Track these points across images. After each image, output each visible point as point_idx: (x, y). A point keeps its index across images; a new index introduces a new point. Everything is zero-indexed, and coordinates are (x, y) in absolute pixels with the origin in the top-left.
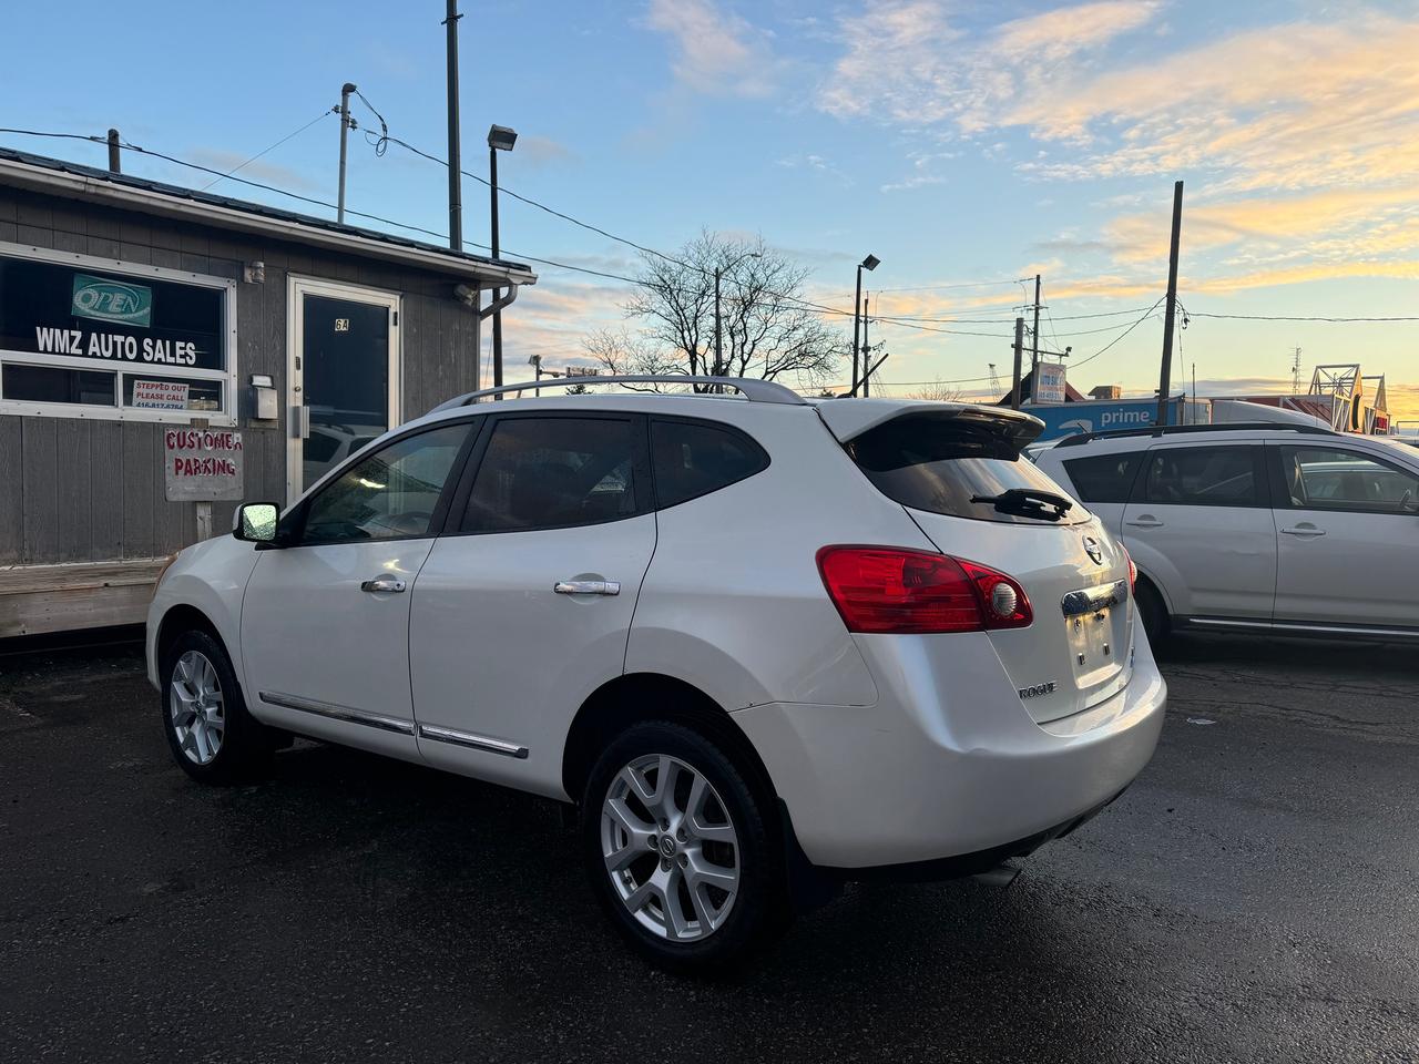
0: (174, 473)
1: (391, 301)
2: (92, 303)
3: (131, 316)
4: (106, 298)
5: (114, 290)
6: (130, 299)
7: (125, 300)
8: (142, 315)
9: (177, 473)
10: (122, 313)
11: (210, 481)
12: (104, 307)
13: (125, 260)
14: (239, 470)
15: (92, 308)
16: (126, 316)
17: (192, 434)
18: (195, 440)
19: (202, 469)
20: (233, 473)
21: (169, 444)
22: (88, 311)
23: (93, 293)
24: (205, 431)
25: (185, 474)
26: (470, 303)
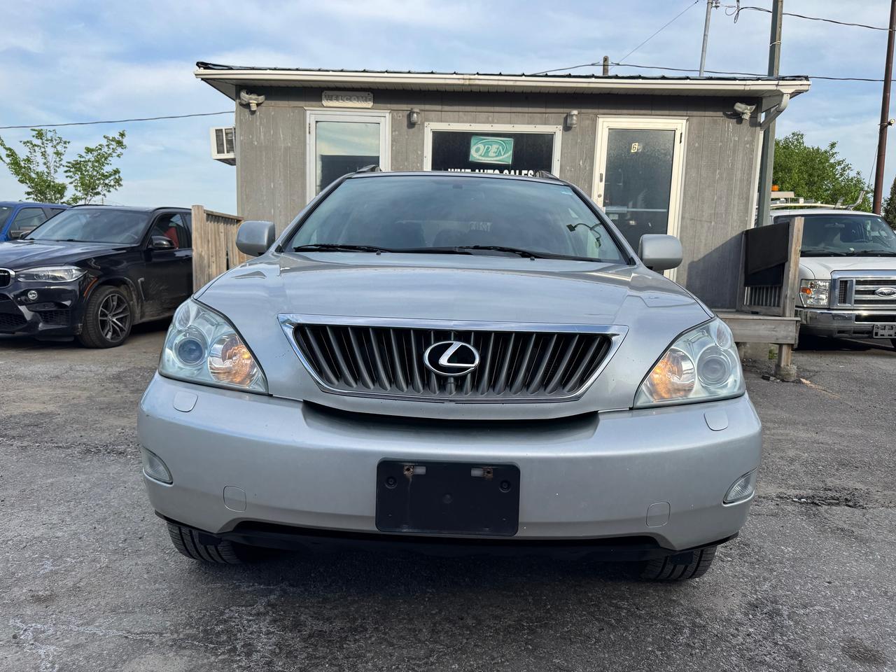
1: (677, 124)
2: (481, 152)
3: (501, 157)
4: (488, 148)
5: (491, 143)
6: (501, 148)
7: (498, 149)
8: (507, 158)
10: (496, 156)
12: (486, 154)
13: (496, 123)
15: (481, 155)
16: (498, 158)
22: (478, 157)
23: (481, 146)
26: (747, 117)
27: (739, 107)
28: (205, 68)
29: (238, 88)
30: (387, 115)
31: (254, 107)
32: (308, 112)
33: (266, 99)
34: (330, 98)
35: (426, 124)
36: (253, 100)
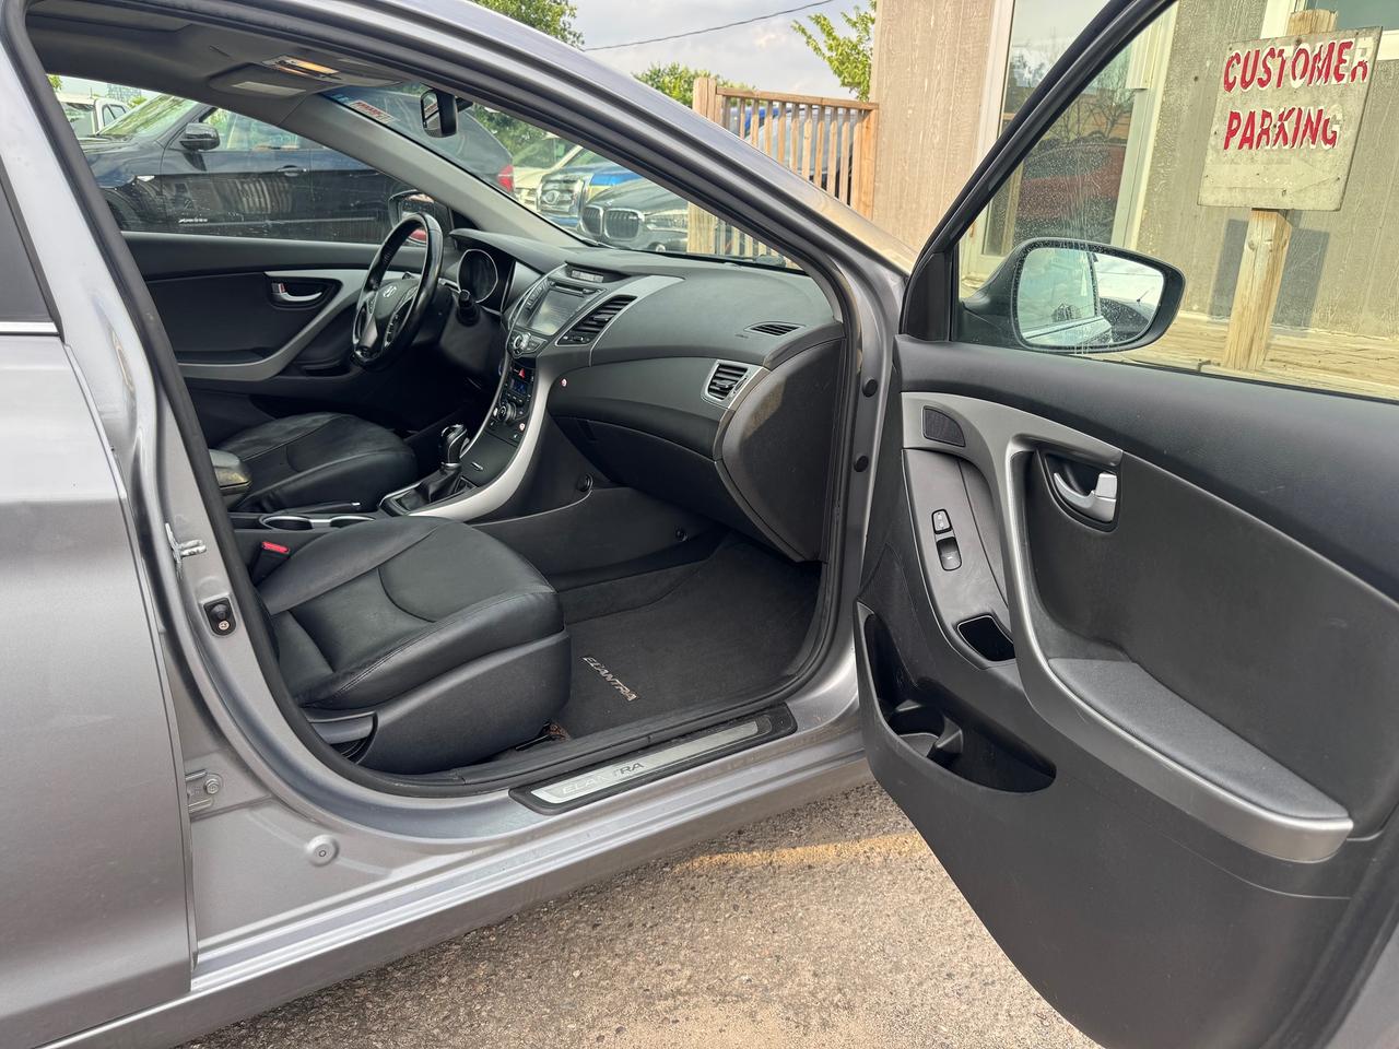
0: (1224, 142)
9: (1226, 147)
11: (1280, 162)
14: (1346, 135)
17: (1272, 53)
18: (1274, 65)
19: (1272, 134)
20: (1332, 141)
21: (1226, 81)
24: (1299, 42)
25: (1240, 147)
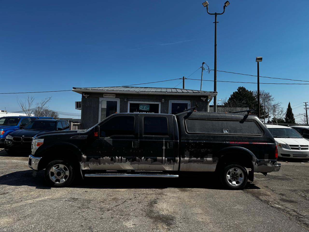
1: (188, 102)
2: (142, 108)
5: (144, 106)
7: (146, 107)
8: (148, 109)
13: (145, 101)
16: (146, 109)
23: (142, 106)
26: (204, 101)
27: (202, 98)
28: (75, 89)
29: (83, 93)
30: (119, 99)
31: (86, 98)
32: (100, 99)
33: (90, 95)
34: (105, 95)
35: (128, 101)
36: (86, 96)
